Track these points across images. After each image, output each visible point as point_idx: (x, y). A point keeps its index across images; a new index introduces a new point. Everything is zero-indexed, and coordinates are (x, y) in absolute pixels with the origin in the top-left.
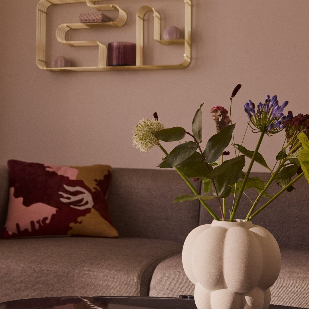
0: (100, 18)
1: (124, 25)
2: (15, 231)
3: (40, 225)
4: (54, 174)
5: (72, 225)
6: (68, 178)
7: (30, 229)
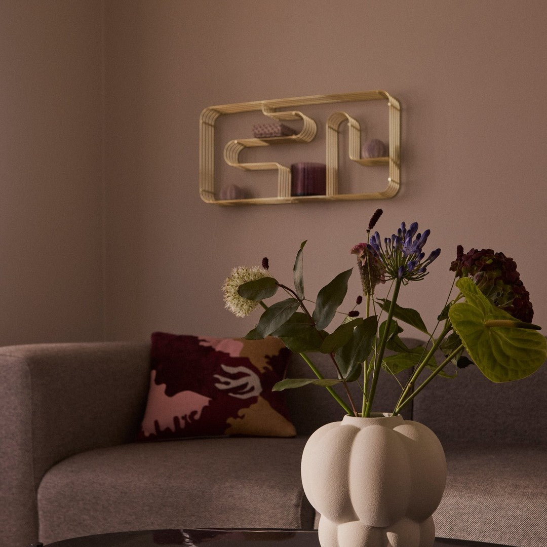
0: (278, 130)
1: (313, 140)
2: (153, 431)
3: (186, 422)
4: (210, 349)
5: (230, 420)
6: (228, 354)
7: (172, 427)
